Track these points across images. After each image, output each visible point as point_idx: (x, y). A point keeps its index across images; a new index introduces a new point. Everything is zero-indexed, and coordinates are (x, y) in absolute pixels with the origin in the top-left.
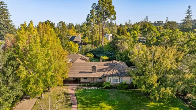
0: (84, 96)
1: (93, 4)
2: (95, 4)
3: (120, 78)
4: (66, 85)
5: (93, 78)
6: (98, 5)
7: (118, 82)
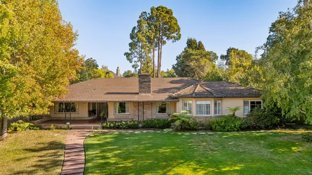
0: (117, 149)
1: (142, 14)
2: (145, 13)
3: (215, 104)
4: (65, 126)
5: (143, 102)
6: (151, 14)
7: (212, 114)
